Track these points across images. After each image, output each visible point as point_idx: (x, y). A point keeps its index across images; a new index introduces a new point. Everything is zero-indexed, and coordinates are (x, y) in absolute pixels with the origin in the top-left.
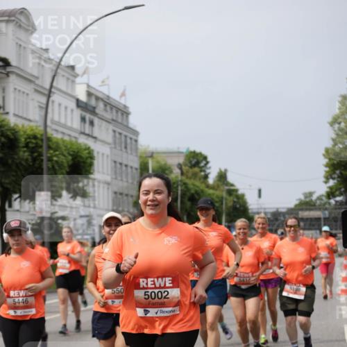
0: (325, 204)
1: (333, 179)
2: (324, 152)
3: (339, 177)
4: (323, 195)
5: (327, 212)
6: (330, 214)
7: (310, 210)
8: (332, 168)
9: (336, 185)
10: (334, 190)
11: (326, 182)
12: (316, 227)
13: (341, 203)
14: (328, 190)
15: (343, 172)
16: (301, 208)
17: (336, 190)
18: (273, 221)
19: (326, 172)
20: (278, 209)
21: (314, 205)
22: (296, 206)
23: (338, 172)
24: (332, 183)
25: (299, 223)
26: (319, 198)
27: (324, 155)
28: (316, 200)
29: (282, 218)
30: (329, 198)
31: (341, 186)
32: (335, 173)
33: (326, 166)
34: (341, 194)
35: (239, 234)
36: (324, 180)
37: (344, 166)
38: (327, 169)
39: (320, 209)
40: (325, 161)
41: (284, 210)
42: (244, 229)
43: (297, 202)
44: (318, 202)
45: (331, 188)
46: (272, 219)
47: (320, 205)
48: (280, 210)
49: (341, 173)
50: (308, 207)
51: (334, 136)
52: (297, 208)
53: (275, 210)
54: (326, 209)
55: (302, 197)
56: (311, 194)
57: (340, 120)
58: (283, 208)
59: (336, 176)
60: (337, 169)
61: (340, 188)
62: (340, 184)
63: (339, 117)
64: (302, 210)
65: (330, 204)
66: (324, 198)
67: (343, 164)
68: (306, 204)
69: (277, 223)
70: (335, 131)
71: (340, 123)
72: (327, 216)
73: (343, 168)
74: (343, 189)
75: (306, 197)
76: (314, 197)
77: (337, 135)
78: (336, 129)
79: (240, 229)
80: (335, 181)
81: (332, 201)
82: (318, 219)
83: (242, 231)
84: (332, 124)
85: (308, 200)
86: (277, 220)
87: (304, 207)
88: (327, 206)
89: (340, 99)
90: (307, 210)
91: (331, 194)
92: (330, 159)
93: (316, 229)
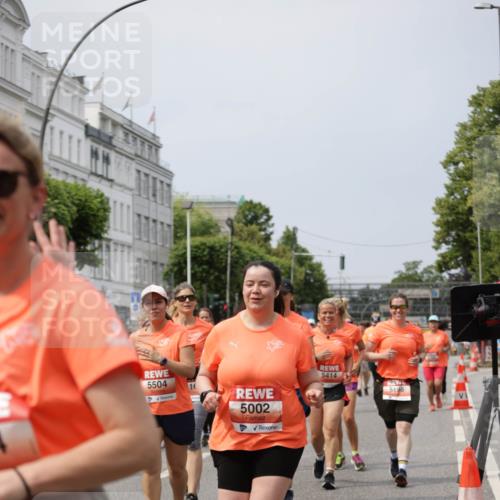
0: (435, 278)
1: (447, 243)
2: (434, 205)
3: (454, 240)
4: (431, 267)
5: (437, 291)
6: (442, 292)
7: (415, 287)
8: (445, 228)
9: (450, 252)
10: (448, 259)
11: (436, 248)
12: (422, 311)
13: (457, 278)
14: (439, 259)
15: (461, 233)
16: (400, 284)
17: (451, 259)
18: (360, 302)
19: (437, 233)
20: (368, 285)
21: (420, 280)
22: (394, 281)
23: (453, 233)
24: (444, 248)
25: (407, 302)
26: (427, 271)
27: (434, 209)
28: (422, 273)
29: (374, 299)
30: (442, 271)
31: (458, 254)
32: (448, 235)
33: (437, 225)
34: (457, 265)
35: (324, 319)
36: (434, 244)
37: (462, 225)
38: (439, 229)
39: (427, 286)
40: (436, 217)
41: (377, 287)
42: (330, 313)
43: (396, 276)
44: (426, 277)
45: (443, 256)
46: (360, 299)
47: (427, 281)
48: (371, 287)
49: (458, 235)
50: (411, 283)
51: (448, 182)
52: (396, 284)
53: (365, 287)
54: (437, 286)
55: (403, 270)
56: (416, 264)
57: (457, 159)
58: (375, 284)
59: (451, 239)
60: (452, 230)
61: (457, 257)
62: (457, 251)
63: (456, 155)
64: (402, 287)
65: (442, 279)
66: (433, 271)
67: (461, 221)
68: (409, 279)
69: (367, 306)
70: (450, 174)
71: (456, 164)
72: (438, 296)
73: (460, 228)
74: (460, 258)
75: (408, 269)
76: (420, 269)
77: (453, 180)
78: (452, 172)
79: (325, 313)
80: (450, 246)
81: (445, 275)
82: (425, 300)
83: (328, 315)
84: (445, 165)
85: (410, 272)
86: (367, 300)
87: (406, 283)
88: (438, 282)
89: (457, 129)
90: (409, 287)
91: (443, 265)
92: (442, 215)
93: (421, 315)
